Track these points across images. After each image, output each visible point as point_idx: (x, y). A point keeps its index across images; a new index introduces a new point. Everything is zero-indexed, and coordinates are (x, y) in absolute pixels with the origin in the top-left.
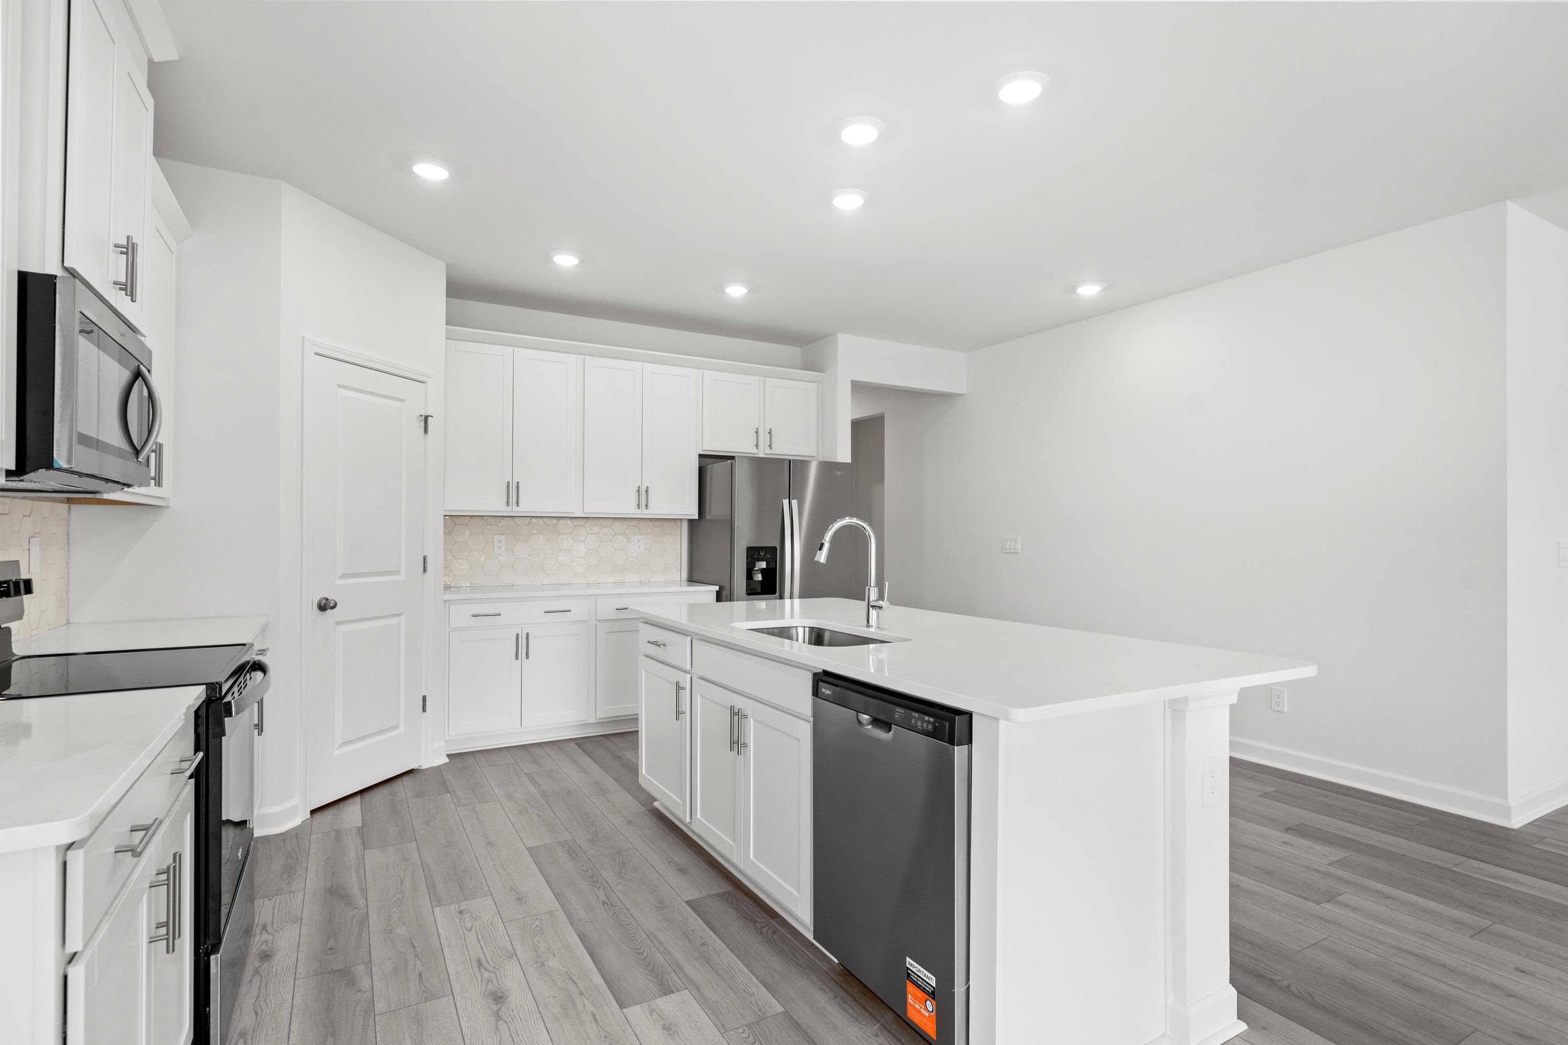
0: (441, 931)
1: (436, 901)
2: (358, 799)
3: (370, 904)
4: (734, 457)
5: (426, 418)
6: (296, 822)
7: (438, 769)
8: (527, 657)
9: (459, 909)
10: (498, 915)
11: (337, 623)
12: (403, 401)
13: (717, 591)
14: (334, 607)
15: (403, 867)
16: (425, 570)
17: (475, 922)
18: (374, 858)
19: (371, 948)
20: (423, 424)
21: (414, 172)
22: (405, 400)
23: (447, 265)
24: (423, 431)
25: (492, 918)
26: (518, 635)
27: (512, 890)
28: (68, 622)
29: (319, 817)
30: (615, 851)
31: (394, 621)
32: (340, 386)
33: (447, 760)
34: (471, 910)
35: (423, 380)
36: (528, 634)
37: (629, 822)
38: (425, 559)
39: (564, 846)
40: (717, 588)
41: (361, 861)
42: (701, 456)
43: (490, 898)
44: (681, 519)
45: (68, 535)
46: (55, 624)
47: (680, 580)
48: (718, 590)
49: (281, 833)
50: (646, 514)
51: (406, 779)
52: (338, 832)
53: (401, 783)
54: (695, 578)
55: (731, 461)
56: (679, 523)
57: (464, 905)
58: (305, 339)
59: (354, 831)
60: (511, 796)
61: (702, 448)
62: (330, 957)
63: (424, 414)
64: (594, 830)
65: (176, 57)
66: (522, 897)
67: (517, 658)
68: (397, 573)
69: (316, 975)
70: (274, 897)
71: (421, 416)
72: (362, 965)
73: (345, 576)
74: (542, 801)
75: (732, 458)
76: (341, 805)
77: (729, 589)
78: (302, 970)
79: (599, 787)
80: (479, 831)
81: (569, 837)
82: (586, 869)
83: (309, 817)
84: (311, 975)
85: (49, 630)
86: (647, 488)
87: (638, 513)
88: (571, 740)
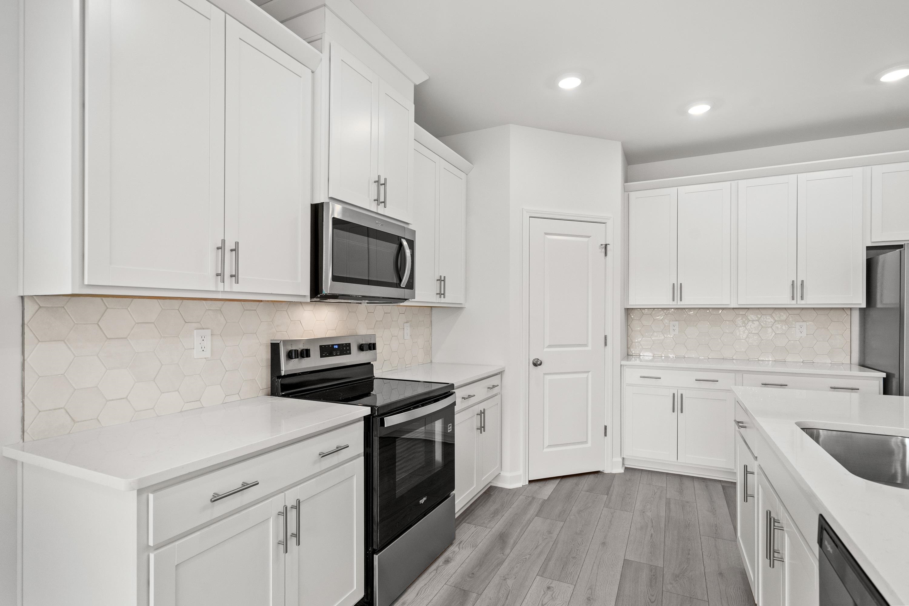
0: (529, 595)
1: (542, 573)
2: (558, 481)
3: (511, 554)
4: (903, 245)
5: (606, 245)
6: (519, 485)
7: (613, 476)
8: (682, 412)
9: (550, 585)
10: (567, 604)
11: (545, 374)
12: (589, 237)
13: (884, 378)
14: (540, 364)
15: (545, 537)
16: (606, 344)
17: (550, 601)
18: (539, 524)
19: (488, 585)
20: (603, 250)
21: (559, 87)
22: (591, 236)
23: (621, 142)
24: (604, 254)
25: (562, 604)
26: (674, 394)
27: (590, 588)
28: (431, 362)
29: (533, 484)
30: (688, 596)
31: (585, 375)
32: (546, 234)
33: (622, 471)
34: (555, 590)
35: (604, 222)
36: (682, 395)
37: (721, 574)
38: (606, 337)
39: (651, 571)
40: (884, 375)
41: (530, 521)
42: (868, 248)
43: (572, 587)
44: (851, 309)
45: (431, 321)
46: (423, 362)
47: (849, 363)
48: (885, 376)
49: (510, 489)
50: (802, 304)
51: (592, 477)
52: (534, 498)
53: (586, 479)
54: (868, 363)
55: (899, 250)
56: (848, 312)
57: (554, 584)
58: (524, 210)
59: (541, 501)
60: (644, 512)
61: (871, 240)
62: (468, 579)
63: (604, 243)
64: (686, 567)
65: (426, 78)
66: (592, 599)
67: (674, 411)
68: (586, 345)
69: (455, 587)
70: (478, 526)
71: (602, 245)
72: (476, 594)
73: (550, 346)
74: (663, 526)
75: (901, 246)
76: (548, 482)
77: (898, 377)
78: (452, 580)
79: (717, 530)
80: (604, 531)
81: (660, 564)
82: (653, 600)
83: (528, 484)
84: (453, 585)
85: (419, 365)
86: (803, 281)
87: (793, 304)
88: (720, 481)
